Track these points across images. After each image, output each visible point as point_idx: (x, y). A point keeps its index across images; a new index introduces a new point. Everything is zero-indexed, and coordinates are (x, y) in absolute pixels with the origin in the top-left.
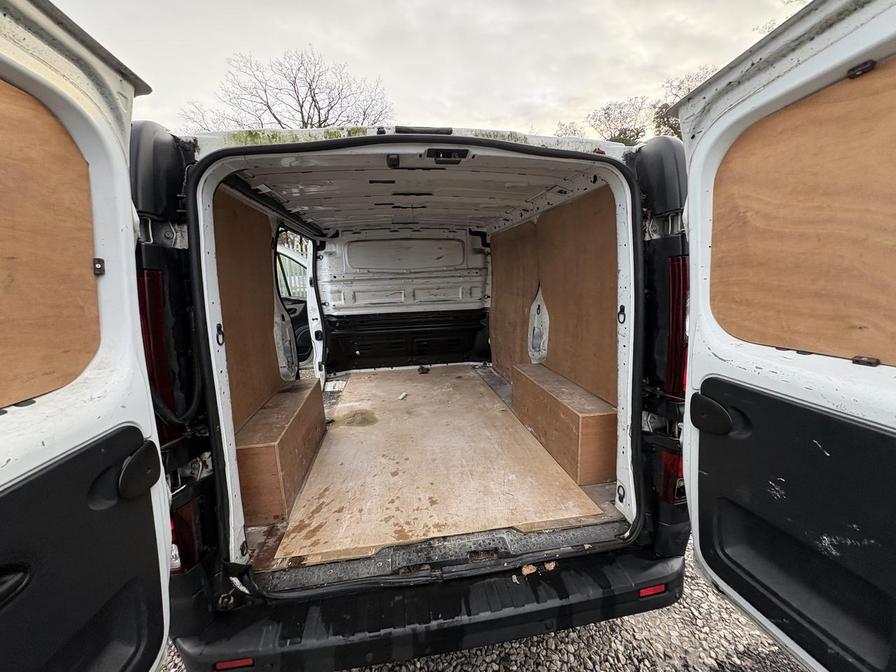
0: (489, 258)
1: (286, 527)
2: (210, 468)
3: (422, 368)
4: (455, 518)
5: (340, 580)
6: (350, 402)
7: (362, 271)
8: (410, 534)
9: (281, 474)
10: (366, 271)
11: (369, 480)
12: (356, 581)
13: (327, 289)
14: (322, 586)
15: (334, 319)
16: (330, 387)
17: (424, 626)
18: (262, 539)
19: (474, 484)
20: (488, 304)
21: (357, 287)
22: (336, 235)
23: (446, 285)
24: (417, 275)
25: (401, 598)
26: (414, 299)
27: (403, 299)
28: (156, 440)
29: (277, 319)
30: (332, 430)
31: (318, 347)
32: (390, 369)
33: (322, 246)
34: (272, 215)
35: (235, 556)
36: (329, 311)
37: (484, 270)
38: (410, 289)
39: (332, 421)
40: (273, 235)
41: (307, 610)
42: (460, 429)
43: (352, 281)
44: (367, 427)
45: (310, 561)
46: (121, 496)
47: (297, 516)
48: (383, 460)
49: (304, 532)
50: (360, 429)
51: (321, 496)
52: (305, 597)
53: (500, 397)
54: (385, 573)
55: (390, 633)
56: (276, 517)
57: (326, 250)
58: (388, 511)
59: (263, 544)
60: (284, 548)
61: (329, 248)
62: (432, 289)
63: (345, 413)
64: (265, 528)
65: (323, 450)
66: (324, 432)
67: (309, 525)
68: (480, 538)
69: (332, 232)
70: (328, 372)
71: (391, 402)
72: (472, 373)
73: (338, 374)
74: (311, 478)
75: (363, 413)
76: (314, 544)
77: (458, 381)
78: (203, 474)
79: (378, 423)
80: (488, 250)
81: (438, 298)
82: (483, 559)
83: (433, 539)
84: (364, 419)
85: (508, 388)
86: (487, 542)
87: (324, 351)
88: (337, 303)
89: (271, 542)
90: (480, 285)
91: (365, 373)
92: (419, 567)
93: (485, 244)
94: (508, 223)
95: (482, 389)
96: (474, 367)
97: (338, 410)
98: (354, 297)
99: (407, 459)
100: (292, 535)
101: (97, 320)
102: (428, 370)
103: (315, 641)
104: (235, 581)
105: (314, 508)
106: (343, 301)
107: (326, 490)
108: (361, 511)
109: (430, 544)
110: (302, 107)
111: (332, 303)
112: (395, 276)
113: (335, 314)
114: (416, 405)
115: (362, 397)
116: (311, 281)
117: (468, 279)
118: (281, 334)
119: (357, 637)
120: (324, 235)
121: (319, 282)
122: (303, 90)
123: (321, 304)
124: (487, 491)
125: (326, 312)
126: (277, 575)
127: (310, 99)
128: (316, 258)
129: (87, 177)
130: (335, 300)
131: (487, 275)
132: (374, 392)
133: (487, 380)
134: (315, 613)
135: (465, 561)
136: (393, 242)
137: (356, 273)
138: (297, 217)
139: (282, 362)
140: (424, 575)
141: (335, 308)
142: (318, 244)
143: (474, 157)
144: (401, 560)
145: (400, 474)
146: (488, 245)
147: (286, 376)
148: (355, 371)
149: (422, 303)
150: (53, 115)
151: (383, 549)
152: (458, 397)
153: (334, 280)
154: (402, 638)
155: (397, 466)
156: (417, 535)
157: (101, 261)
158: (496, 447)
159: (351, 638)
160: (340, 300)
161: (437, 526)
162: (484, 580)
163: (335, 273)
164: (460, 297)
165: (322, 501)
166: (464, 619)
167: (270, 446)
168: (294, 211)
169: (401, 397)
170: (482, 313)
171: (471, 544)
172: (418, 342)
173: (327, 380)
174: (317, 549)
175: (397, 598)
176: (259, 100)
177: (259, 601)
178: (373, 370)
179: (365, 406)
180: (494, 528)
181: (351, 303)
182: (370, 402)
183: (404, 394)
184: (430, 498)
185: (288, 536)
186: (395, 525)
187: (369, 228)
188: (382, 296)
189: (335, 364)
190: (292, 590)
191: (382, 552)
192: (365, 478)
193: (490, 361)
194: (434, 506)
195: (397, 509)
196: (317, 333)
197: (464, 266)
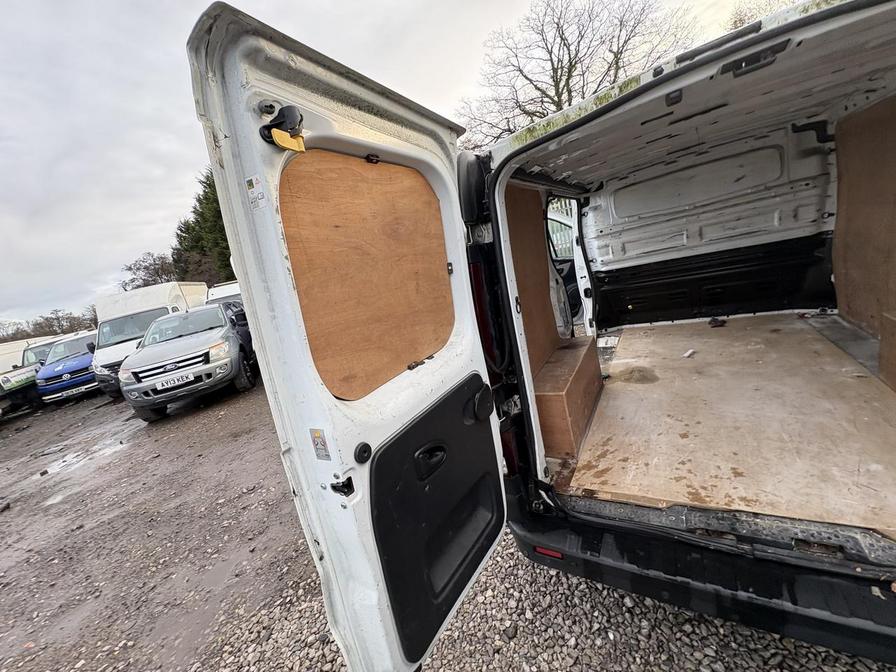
0: (832, 158)
1: (576, 464)
2: (519, 407)
3: (715, 321)
4: (771, 497)
5: (631, 520)
6: (626, 358)
7: (631, 219)
8: (708, 499)
9: (569, 419)
10: (636, 218)
11: (654, 437)
12: (649, 526)
13: (593, 245)
14: (614, 519)
15: (603, 275)
16: (601, 343)
17: (729, 592)
18: (558, 469)
19: (801, 465)
20: (830, 225)
21: (625, 238)
22: (601, 187)
23: (750, 212)
24: (705, 209)
25: (698, 556)
26: (702, 238)
27: (685, 241)
28: (488, 383)
29: (552, 284)
30: (609, 385)
31: (588, 305)
32: (670, 323)
33: (587, 202)
34: (541, 188)
35: (541, 476)
36: (597, 267)
37: (824, 177)
38: (695, 228)
39: (608, 377)
40: (544, 207)
41: (602, 535)
42: (778, 396)
43: (620, 233)
44: (646, 385)
45: (601, 496)
46: (476, 418)
47: (584, 457)
48: (668, 420)
49: (593, 471)
50: (640, 386)
51: (605, 444)
52: (602, 524)
53: (855, 358)
54: (678, 528)
55: (689, 583)
56: (567, 454)
57: (590, 205)
58: (678, 472)
59: (559, 473)
60: (577, 480)
61: (592, 204)
62: (727, 222)
63: (622, 369)
64: (560, 461)
65: (602, 403)
66: (602, 387)
67: (596, 467)
68: (814, 529)
69: (596, 185)
70: (599, 328)
71: (674, 360)
72: (799, 325)
73: (609, 330)
74: (593, 427)
75: (641, 370)
76: (604, 483)
77: (774, 335)
78: (515, 411)
79: (660, 382)
80: (831, 145)
81: (737, 231)
82: (817, 553)
83: (737, 511)
84: (643, 376)
85: (874, 345)
86: (827, 535)
87: (594, 307)
88: (605, 258)
89: (566, 472)
90: (814, 200)
91: (638, 328)
92: (721, 534)
93: (823, 138)
94: (873, 97)
95: (818, 346)
96: (802, 316)
97: (615, 365)
98: (624, 249)
99: (699, 423)
100: (583, 472)
101: (452, 304)
102: (724, 322)
103: (612, 561)
104: (543, 493)
105: (599, 453)
106: (611, 256)
107: (609, 439)
108: (647, 465)
109: (735, 515)
110: (550, 53)
111: (599, 259)
112: (673, 216)
113: (603, 269)
114: (710, 365)
115: (639, 354)
116: (577, 241)
117: (789, 197)
118: (556, 297)
119: (652, 573)
120: (588, 191)
121: (586, 240)
122: (551, 33)
123: (588, 262)
124: (825, 477)
125: (594, 269)
126: (574, 499)
127: (559, 40)
128: (581, 216)
129: (439, 209)
130: (602, 256)
131: (828, 182)
132: (652, 348)
133: (826, 333)
134: (609, 539)
135: (788, 547)
136: (669, 177)
137: (625, 222)
138: (563, 182)
139: (559, 322)
140: (728, 543)
141: (604, 263)
142: (582, 201)
143: (800, 43)
144: (697, 521)
145: (690, 437)
146: (831, 138)
147: (564, 334)
148: (628, 326)
149: (712, 242)
150: (422, 176)
151: (676, 505)
152: (774, 356)
153: (601, 235)
154: (703, 593)
155: (687, 429)
156: (717, 501)
157: (450, 264)
158: (845, 424)
159: (646, 571)
160: (608, 254)
161: (743, 499)
162: (819, 575)
163: (601, 227)
164: (776, 225)
165: (605, 448)
166: (788, 606)
167: (560, 395)
168: (561, 178)
169: (687, 354)
170: (819, 241)
171: (798, 530)
172: (708, 290)
173: (598, 336)
174: (606, 488)
175: (694, 555)
176: (512, 68)
177: (561, 514)
178: (648, 324)
179: (643, 363)
180: (837, 522)
181: (620, 256)
182: (648, 359)
183: (690, 351)
184: (732, 469)
185: (579, 471)
186: (688, 486)
187: (637, 169)
188: (657, 242)
189: (606, 320)
190: (588, 514)
191: (674, 508)
192: (649, 434)
193: (836, 308)
194: (738, 478)
195: (690, 471)
196: (586, 291)
197: (785, 179)
